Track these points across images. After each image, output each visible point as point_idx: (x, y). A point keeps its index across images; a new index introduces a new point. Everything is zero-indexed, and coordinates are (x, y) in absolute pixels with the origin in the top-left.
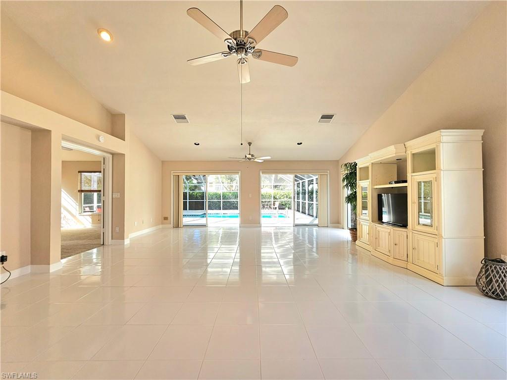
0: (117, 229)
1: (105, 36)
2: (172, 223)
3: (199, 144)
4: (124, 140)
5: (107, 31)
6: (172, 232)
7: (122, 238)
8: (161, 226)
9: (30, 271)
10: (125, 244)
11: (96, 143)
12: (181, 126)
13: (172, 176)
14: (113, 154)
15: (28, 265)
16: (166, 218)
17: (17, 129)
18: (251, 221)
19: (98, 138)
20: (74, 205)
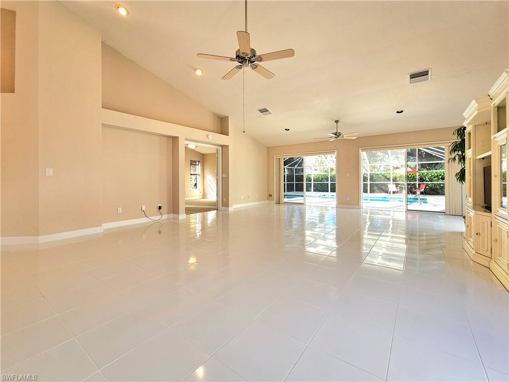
0: (225, 200)
1: (199, 72)
2: (275, 199)
3: (289, 130)
4: (228, 135)
5: (200, 69)
6: (275, 207)
7: (228, 206)
8: (267, 202)
9: (172, 217)
10: (230, 210)
11: (207, 140)
12: (266, 117)
13: (275, 160)
14: (222, 146)
15: (171, 213)
16: (270, 196)
17: (165, 139)
18: (349, 202)
19: (207, 136)
20: (213, 183)
